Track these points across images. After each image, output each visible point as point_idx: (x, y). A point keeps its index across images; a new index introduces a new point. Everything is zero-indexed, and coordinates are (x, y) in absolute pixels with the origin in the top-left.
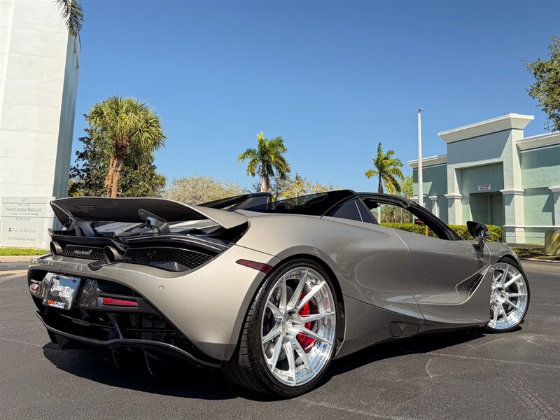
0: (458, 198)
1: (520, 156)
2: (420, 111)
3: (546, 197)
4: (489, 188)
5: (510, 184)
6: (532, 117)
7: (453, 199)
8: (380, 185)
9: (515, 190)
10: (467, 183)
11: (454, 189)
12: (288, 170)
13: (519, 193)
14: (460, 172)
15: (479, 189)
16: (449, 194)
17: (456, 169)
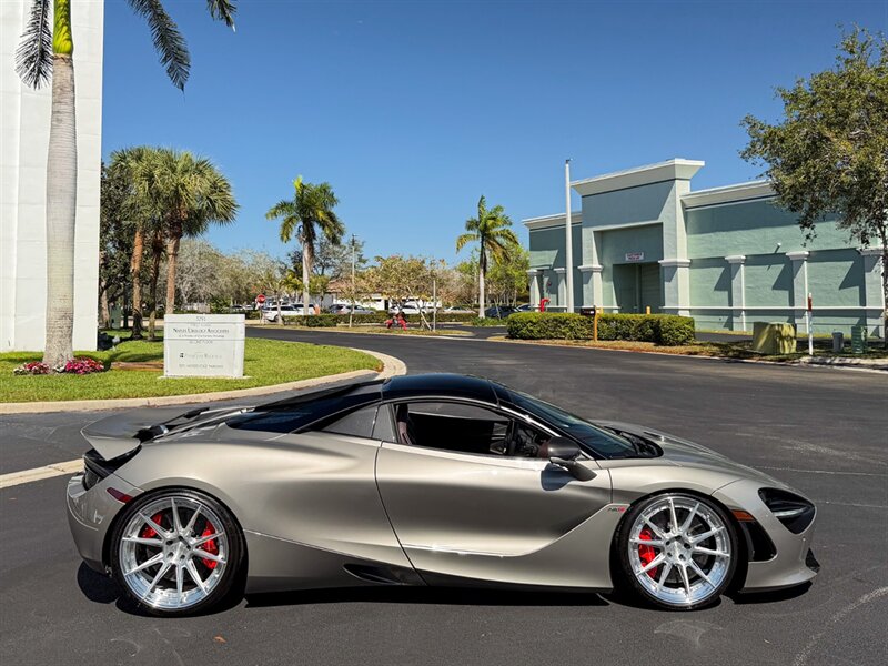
0: (596, 270)
1: (686, 215)
2: (567, 161)
3: (720, 270)
4: (641, 257)
5: (672, 253)
6: (702, 163)
7: (590, 272)
8: (482, 253)
9: (679, 260)
10: (608, 251)
11: (591, 260)
12: (341, 232)
13: (683, 265)
14: (600, 235)
15: (627, 259)
16: (585, 266)
17: (594, 232)
